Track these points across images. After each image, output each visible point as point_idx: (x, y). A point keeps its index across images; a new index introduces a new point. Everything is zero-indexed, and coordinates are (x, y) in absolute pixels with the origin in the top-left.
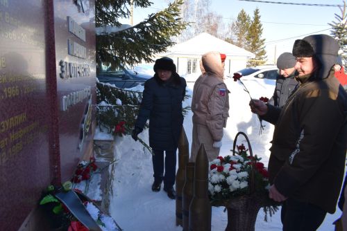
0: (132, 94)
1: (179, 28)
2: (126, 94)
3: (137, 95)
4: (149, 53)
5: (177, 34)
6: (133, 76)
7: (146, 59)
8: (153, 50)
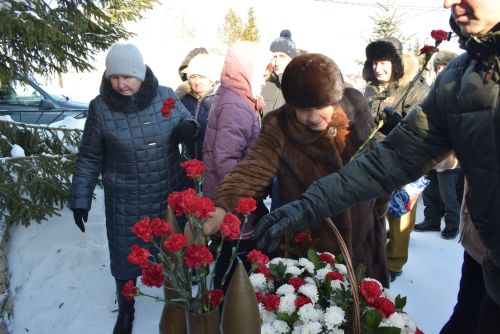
0: (50, 135)
1: (140, 6)
2: (37, 133)
3: (61, 135)
4: (81, 51)
5: (137, 18)
6: (60, 103)
7: (75, 64)
8: (89, 45)
